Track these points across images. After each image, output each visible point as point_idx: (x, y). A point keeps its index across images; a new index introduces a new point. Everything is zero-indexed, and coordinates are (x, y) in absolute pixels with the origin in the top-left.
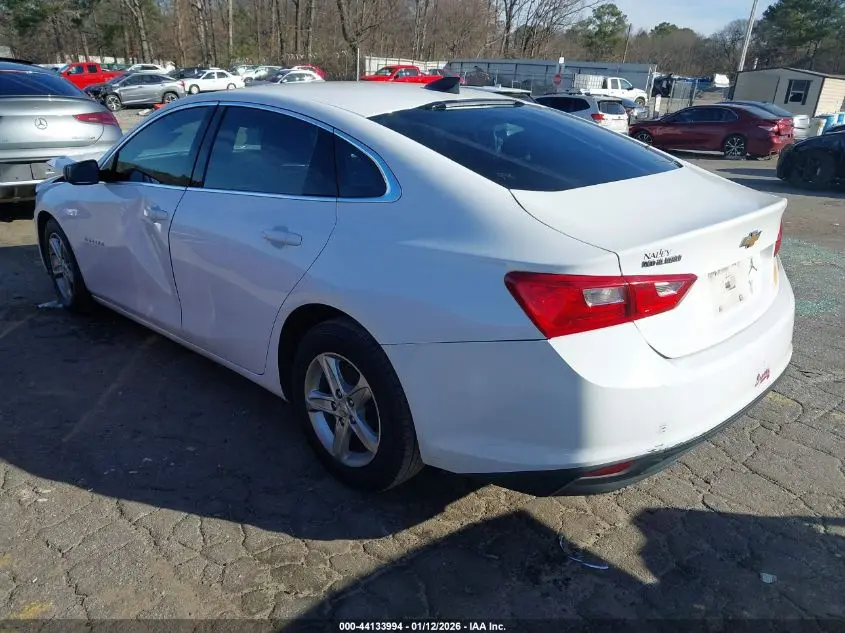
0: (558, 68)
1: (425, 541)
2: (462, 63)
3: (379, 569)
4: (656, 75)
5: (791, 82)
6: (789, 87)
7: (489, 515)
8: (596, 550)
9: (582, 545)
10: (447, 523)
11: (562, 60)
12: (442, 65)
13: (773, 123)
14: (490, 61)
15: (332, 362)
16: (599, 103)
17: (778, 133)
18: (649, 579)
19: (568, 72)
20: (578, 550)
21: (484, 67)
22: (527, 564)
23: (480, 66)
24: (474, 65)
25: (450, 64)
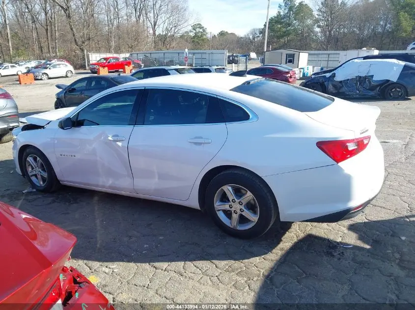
0: (185, 53)
1: (283, 252)
2: (137, 54)
3: (276, 264)
4: (228, 54)
5: (287, 55)
6: (287, 56)
7: (299, 238)
8: (344, 241)
9: (338, 241)
10: (287, 244)
11: (186, 50)
12: (128, 55)
13: (288, 73)
14: (151, 52)
15: (230, 188)
16: (215, 69)
17: (291, 77)
18: (368, 247)
19: (190, 55)
20: (338, 243)
21: (148, 55)
22: (325, 251)
23: (147, 55)
24: (143, 55)
25: (131, 55)
